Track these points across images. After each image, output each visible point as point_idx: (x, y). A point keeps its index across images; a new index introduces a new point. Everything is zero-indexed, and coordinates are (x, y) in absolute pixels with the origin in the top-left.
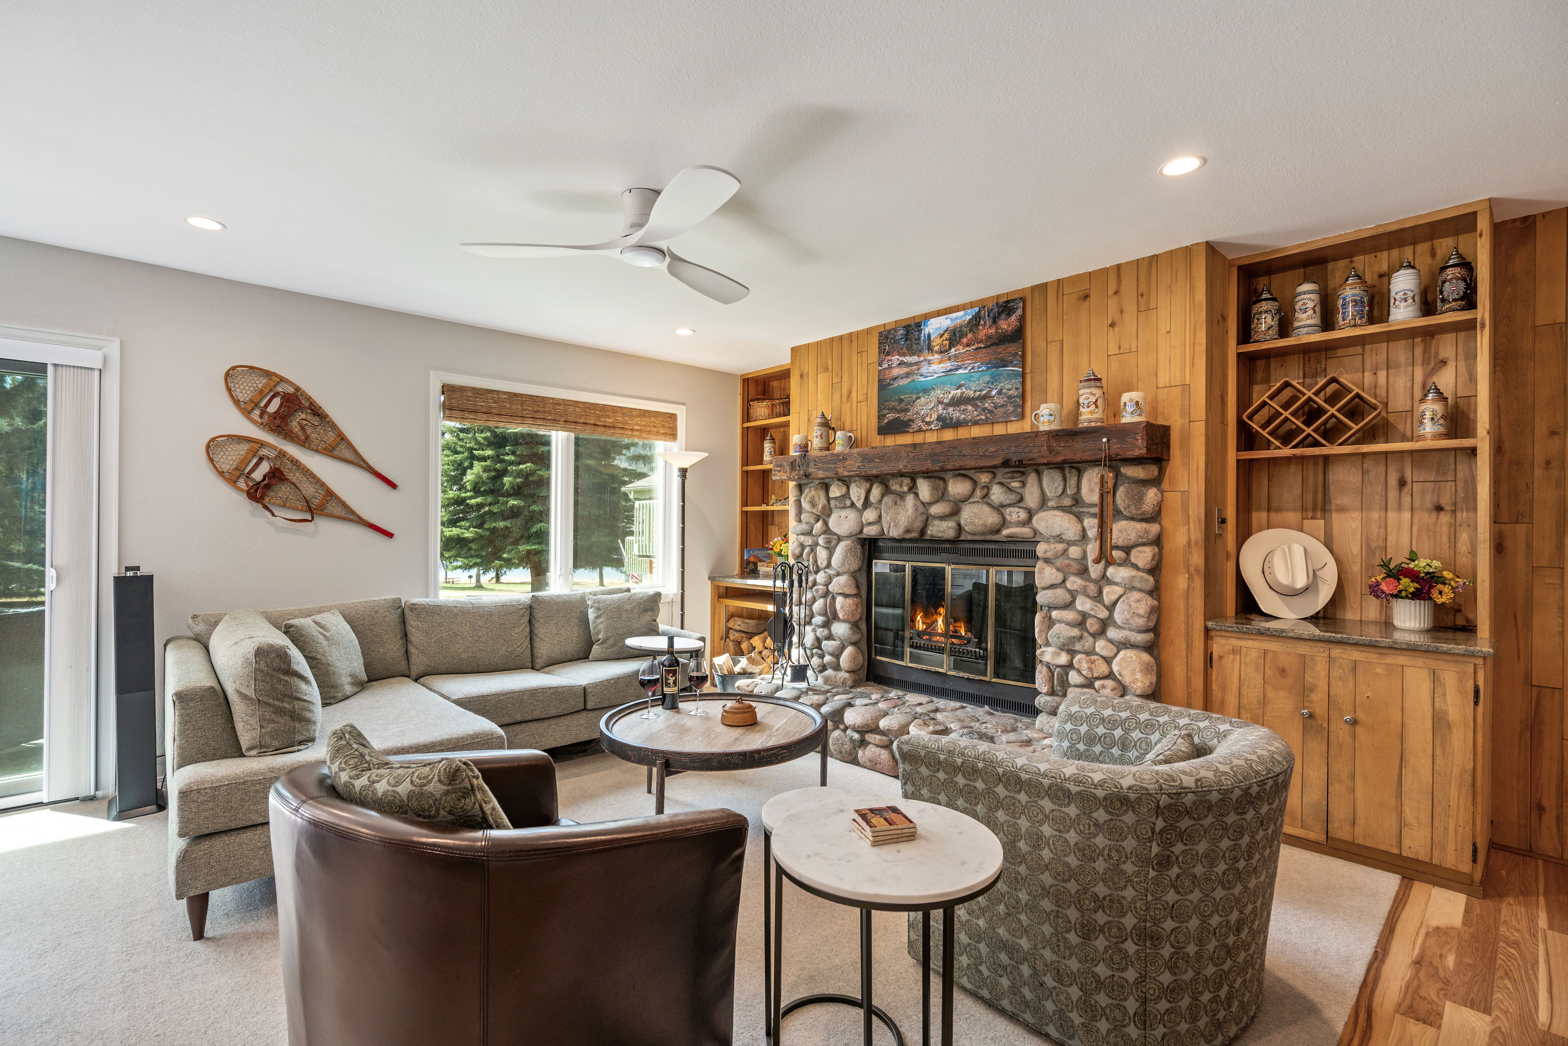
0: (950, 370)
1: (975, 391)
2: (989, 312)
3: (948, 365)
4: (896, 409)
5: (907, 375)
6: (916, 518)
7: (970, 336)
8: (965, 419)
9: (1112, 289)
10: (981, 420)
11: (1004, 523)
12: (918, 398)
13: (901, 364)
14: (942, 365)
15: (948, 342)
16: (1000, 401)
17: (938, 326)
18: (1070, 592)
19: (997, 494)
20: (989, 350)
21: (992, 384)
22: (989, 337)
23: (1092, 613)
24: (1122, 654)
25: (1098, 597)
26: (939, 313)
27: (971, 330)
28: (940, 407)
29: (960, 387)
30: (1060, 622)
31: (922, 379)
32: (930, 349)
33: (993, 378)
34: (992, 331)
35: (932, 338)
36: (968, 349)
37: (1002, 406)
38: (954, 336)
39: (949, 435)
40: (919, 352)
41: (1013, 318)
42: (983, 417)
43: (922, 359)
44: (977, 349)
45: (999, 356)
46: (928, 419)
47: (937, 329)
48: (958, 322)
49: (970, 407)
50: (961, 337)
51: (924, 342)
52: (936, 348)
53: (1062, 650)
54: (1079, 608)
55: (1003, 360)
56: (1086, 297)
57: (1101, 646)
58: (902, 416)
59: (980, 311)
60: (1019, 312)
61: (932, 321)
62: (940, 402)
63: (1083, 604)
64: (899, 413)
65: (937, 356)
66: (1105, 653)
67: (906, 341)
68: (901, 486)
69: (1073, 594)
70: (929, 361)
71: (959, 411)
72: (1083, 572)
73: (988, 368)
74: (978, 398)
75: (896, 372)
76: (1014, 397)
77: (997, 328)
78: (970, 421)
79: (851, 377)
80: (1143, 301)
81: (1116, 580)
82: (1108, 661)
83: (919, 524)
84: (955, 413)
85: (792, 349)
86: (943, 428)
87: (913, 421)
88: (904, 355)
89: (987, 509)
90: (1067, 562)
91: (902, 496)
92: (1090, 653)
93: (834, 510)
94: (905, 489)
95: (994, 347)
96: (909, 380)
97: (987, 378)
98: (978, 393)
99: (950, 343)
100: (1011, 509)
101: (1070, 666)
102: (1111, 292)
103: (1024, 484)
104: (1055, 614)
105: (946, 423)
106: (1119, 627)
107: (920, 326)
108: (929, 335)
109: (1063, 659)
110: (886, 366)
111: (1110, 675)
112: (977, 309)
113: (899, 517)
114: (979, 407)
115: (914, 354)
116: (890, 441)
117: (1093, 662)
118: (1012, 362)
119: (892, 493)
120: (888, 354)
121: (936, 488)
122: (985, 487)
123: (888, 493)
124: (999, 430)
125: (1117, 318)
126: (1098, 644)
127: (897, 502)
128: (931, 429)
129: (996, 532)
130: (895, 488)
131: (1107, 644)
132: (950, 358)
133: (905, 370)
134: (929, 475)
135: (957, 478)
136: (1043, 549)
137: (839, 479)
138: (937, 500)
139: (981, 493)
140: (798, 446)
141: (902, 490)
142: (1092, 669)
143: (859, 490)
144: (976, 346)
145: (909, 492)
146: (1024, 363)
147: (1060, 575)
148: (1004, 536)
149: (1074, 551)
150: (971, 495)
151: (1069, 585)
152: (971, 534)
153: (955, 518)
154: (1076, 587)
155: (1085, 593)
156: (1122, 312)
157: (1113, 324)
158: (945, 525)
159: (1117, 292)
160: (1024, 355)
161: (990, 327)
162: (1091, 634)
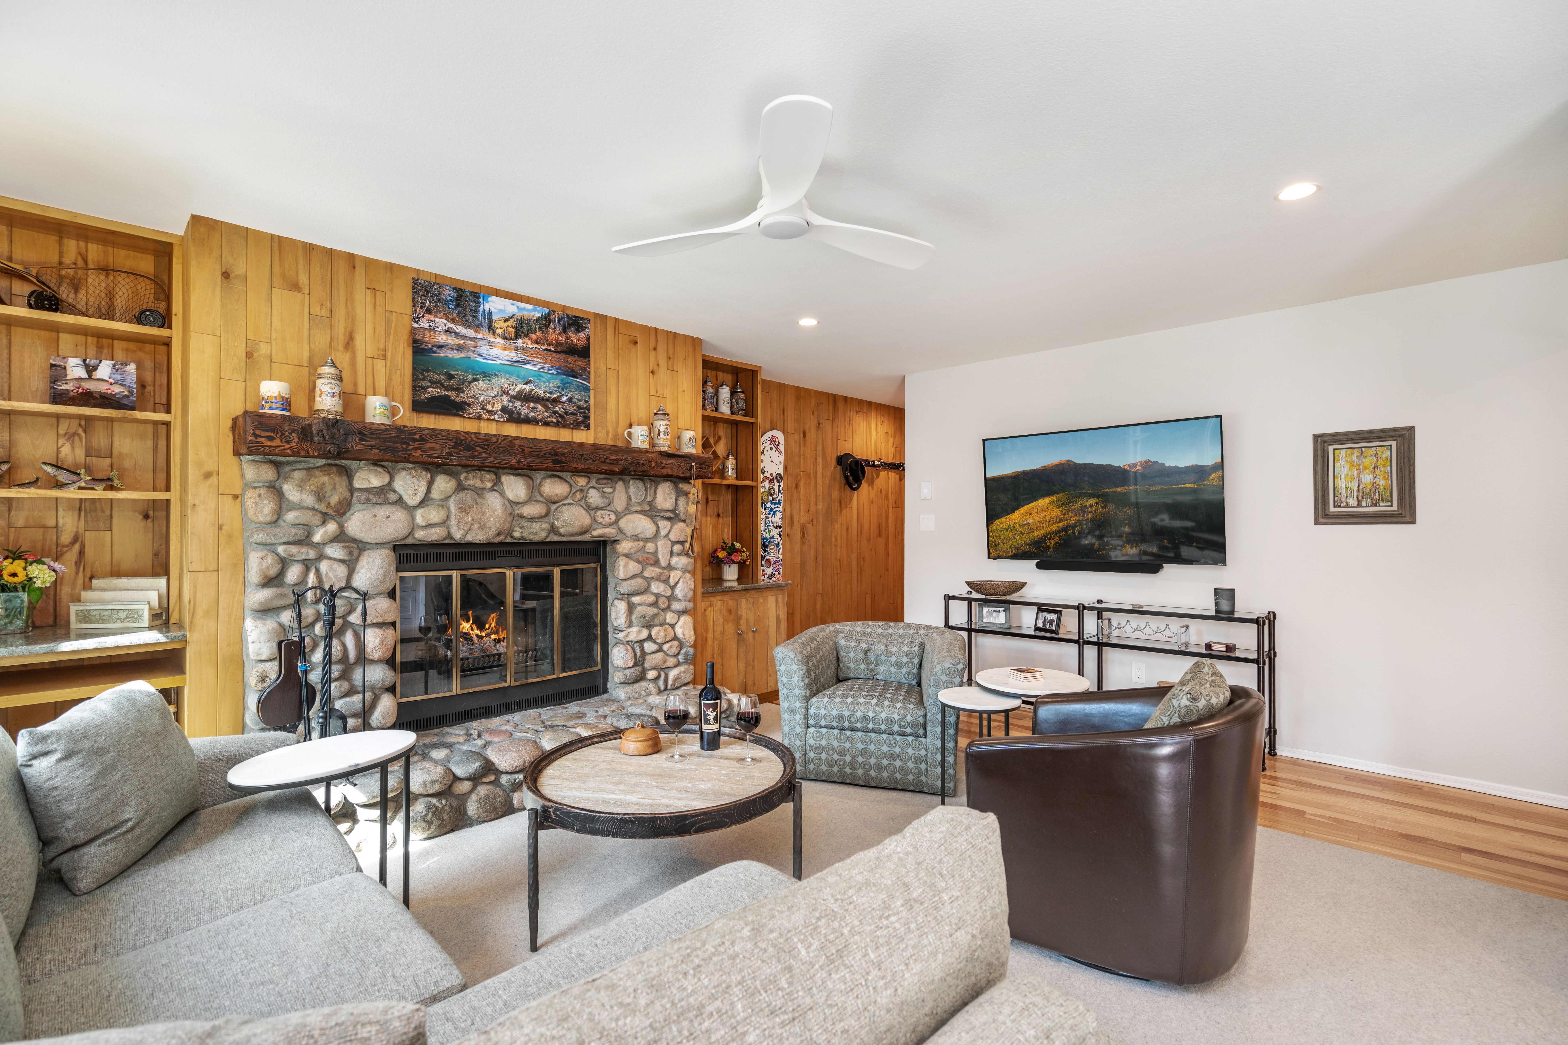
0: (517, 362)
1: (545, 392)
2: (560, 318)
3: (515, 356)
4: (442, 385)
5: (460, 348)
6: (505, 520)
7: (539, 333)
8: (534, 418)
9: (651, 344)
10: (552, 422)
11: (594, 524)
12: (475, 380)
13: (448, 331)
14: (506, 352)
15: (514, 330)
16: (571, 409)
17: (502, 307)
18: (645, 578)
19: (594, 497)
20: (559, 356)
21: (563, 389)
22: (559, 344)
23: (663, 593)
24: (682, 619)
25: (666, 581)
26: (498, 293)
27: (540, 329)
28: (505, 398)
29: (528, 382)
30: (639, 604)
31: (480, 359)
32: (491, 328)
33: (564, 384)
34: (562, 338)
35: (494, 318)
36: (537, 346)
37: (572, 414)
38: (522, 328)
39: (511, 430)
40: (478, 327)
41: (582, 335)
42: (554, 420)
43: (480, 336)
44: (546, 350)
45: (570, 366)
46: (489, 407)
47: (500, 311)
48: (526, 314)
49: (540, 407)
50: (530, 330)
51: (483, 317)
52: (499, 331)
53: (643, 627)
54: (655, 591)
55: (573, 371)
56: (636, 343)
57: (670, 617)
58: (452, 395)
59: (549, 313)
60: (587, 332)
61: (493, 298)
62: (505, 392)
63: (656, 587)
64: (447, 390)
65: (499, 340)
66: (673, 622)
67: (457, 306)
68: (482, 481)
69: (649, 581)
70: (490, 342)
71: (528, 407)
72: (656, 563)
73: (558, 374)
74: (548, 400)
75: (442, 338)
76: (583, 408)
77: (567, 338)
78: (541, 421)
79: (351, 317)
80: (670, 363)
81: (677, 566)
82: (673, 626)
83: (507, 525)
84: (524, 409)
85: (194, 217)
86: (508, 421)
87: (469, 405)
88: (453, 321)
89: (583, 511)
90: (646, 556)
91: (479, 492)
92: (663, 624)
93: (356, 506)
94: (489, 485)
95: (564, 355)
96: (462, 355)
97: (557, 383)
98: (548, 395)
99: (516, 333)
100: (603, 512)
101: (649, 638)
102: (651, 348)
103: (614, 489)
104: (636, 599)
105: (513, 417)
106: (679, 600)
107: (478, 298)
108: (490, 314)
109: (645, 634)
110: (427, 326)
111: (675, 638)
112: (547, 311)
113: (484, 517)
114: (549, 408)
115: (469, 327)
116: (428, 422)
117: (665, 630)
118: (581, 375)
119: (466, 489)
120: (429, 311)
121: (528, 487)
122: (581, 490)
123: (460, 488)
124: (566, 435)
125: (655, 368)
126: (668, 616)
127: (478, 500)
128: (494, 420)
129: (584, 533)
130: (471, 482)
131: (672, 614)
132: (516, 349)
133: (455, 341)
134: (517, 472)
135: (554, 479)
136: (624, 547)
137: (376, 463)
138: (530, 500)
139: (578, 496)
140: (279, 400)
141: (482, 486)
142: (666, 636)
143: (415, 481)
144: (545, 347)
145: (492, 489)
146: (588, 379)
147: (640, 567)
148: (592, 536)
149: (650, 547)
150: (566, 498)
151: (647, 574)
152: (560, 535)
153: (546, 519)
154: (653, 575)
155: (658, 579)
156: (658, 365)
157: (653, 372)
158: (536, 526)
159: (655, 349)
160: (589, 373)
161: (560, 334)
162: (662, 610)
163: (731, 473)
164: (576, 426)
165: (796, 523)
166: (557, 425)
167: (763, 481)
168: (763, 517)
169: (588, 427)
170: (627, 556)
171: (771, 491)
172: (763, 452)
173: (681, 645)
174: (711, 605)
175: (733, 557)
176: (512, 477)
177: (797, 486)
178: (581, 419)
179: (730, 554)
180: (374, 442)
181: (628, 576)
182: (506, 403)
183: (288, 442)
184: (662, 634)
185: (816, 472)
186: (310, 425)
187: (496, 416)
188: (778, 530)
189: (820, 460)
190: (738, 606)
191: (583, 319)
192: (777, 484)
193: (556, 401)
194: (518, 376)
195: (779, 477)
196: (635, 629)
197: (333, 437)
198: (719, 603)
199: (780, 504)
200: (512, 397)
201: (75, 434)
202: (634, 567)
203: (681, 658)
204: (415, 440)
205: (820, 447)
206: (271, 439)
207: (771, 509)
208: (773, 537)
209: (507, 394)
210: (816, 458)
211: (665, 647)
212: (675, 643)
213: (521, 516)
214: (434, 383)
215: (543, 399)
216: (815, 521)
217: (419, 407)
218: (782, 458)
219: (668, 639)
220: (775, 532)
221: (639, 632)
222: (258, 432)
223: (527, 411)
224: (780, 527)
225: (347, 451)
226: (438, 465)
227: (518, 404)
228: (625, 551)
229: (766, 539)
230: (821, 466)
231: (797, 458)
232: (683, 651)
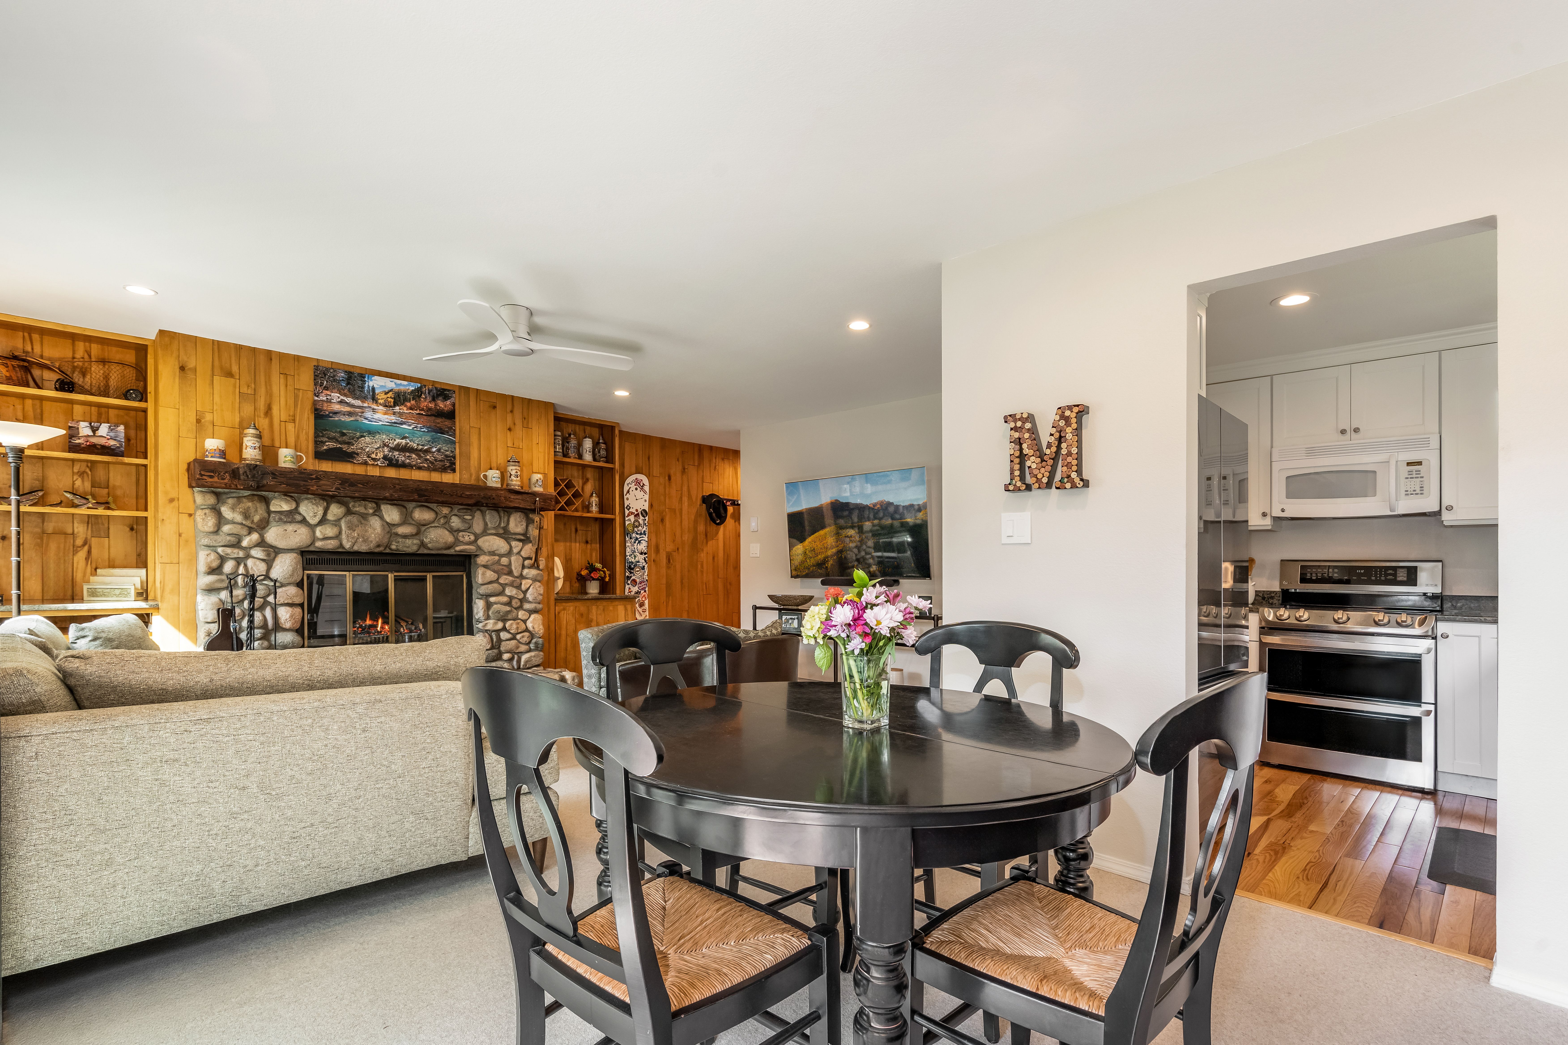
0: (395, 423)
1: (418, 445)
2: (429, 391)
3: (393, 418)
4: (337, 440)
5: (350, 414)
6: (384, 536)
7: (413, 402)
8: (409, 463)
9: (509, 408)
10: (424, 467)
11: (457, 542)
12: (362, 436)
13: (341, 402)
14: (386, 416)
15: (392, 400)
16: (440, 457)
17: (383, 384)
18: (501, 584)
19: (455, 522)
20: (429, 418)
22: (430, 409)
23: (516, 596)
24: (533, 616)
25: (519, 587)
26: (382, 375)
27: (414, 399)
28: (386, 449)
29: (404, 438)
30: (496, 603)
31: (366, 422)
32: (374, 399)
33: (433, 439)
34: (432, 405)
35: (376, 392)
36: (411, 411)
37: (441, 461)
38: (399, 399)
39: (391, 473)
40: (364, 399)
41: (448, 402)
42: (426, 465)
43: (365, 405)
44: (419, 414)
45: (438, 425)
46: (373, 456)
47: (382, 386)
48: (402, 388)
49: (414, 456)
50: (406, 400)
51: (368, 392)
52: (381, 401)
53: (499, 620)
54: (509, 594)
55: (441, 429)
56: (495, 407)
57: (521, 614)
58: (345, 447)
59: (421, 387)
60: (453, 400)
61: (376, 378)
62: (385, 445)
63: (509, 591)
64: (341, 444)
65: (381, 408)
66: (524, 618)
67: (348, 384)
68: (366, 509)
69: (504, 586)
70: (374, 409)
71: (404, 456)
72: (510, 573)
74: (421, 450)
75: (337, 407)
76: (450, 457)
77: (436, 405)
78: (415, 466)
79: (269, 394)
80: (525, 422)
81: (528, 575)
82: (525, 621)
83: (386, 541)
84: (401, 458)
85: (160, 331)
86: (388, 465)
87: (357, 454)
88: (345, 395)
89: (447, 532)
90: (501, 567)
91: (364, 517)
92: (516, 619)
93: (272, 523)
94: (371, 511)
95: (433, 418)
97: (428, 438)
98: (420, 447)
99: (394, 402)
100: (463, 533)
101: (504, 629)
102: (508, 411)
103: (473, 517)
104: (492, 599)
105: (392, 463)
106: (530, 602)
107: (364, 377)
108: (373, 389)
109: (500, 625)
110: (325, 399)
111: (527, 630)
112: (419, 385)
113: (367, 534)
114: (422, 457)
115: (357, 398)
116: (326, 466)
117: (518, 624)
118: (448, 432)
119: (354, 514)
120: (326, 388)
121: (401, 514)
122: (445, 517)
123: (349, 512)
124: (436, 477)
125: (512, 426)
126: (520, 613)
127: (363, 521)
128: (377, 465)
129: (449, 548)
130: (357, 509)
131: (524, 612)
132: (394, 414)
133: (348, 409)
134: (393, 502)
135: (422, 508)
136: (482, 559)
137: (286, 494)
138: (404, 523)
139: (442, 521)
140: (217, 451)
141: (365, 512)
142: (517, 628)
143: (315, 507)
144: (418, 412)
145: (374, 514)
146: (454, 435)
147: (496, 576)
148: (456, 551)
149: (504, 561)
150: (433, 522)
151: (501, 581)
152: (429, 549)
153: (417, 537)
154: (507, 582)
155: (511, 585)
156: (515, 424)
157: (510, 429)
158: (409, 542)
159: (512, 412)
160: (455, 430)
161: (430, 402)
162: (516, 609)
163: (594, 509)
164: (444, 470)
165: (661, 551)
166: (428, 469)
167: (629, 515)
168: (630, 545)
169: (454, 470)
170: (485, 566)
171: (637, 524)
172: (628, 492)
173: (532, 636)
174: (564, 609)
175: (592, 575)
176: (389, 506)
177: (662, 520)
178: (448, 464)
179: (590, 572)
180: (282, 480)
181: (485, 582)
182: (386, 453)
183: (223, 479)
184: (515, 626)
185: (681, 509)
186: (238, 468)
187: (379, 462)
188: (643, 556)
189: (685, 499)
190: (589, 611)
191: (449, 390)
192: (641, 518)
193: (427, 451)
194: (396, 434)
195: (644, 513)
196: (491, 621)
197: (253, 476)
198: (572, 608)
199: (645, 534)
200: (391, 448)
201: (84, 472)
202: (490, 575)
203: (532, 646)
204: (313, 479)
205: (685, 489)
206: (211, 477)
207: (637, 539)
208: (638, 562)
209: (388, 446)
210: (681, 498)
211: (518, 637)
212: (527, 634)
213: (397, 534)
214: (331, 439)
215: (416, 450)
216: (680, 550)
217: (320, 455)
218: (647, 497)
219: (519, 631)
220: (641, 558)
221: (495, 624)
222: (203, 473)
223: (403, 459)
224: (645, 554)
225: (263, 486)
226: (333, 497)
227: (396, 453)
228: (483, 563)
229: (632, 563)
230: (686, 504)
231: (662, 498)
232: (534, 641)
